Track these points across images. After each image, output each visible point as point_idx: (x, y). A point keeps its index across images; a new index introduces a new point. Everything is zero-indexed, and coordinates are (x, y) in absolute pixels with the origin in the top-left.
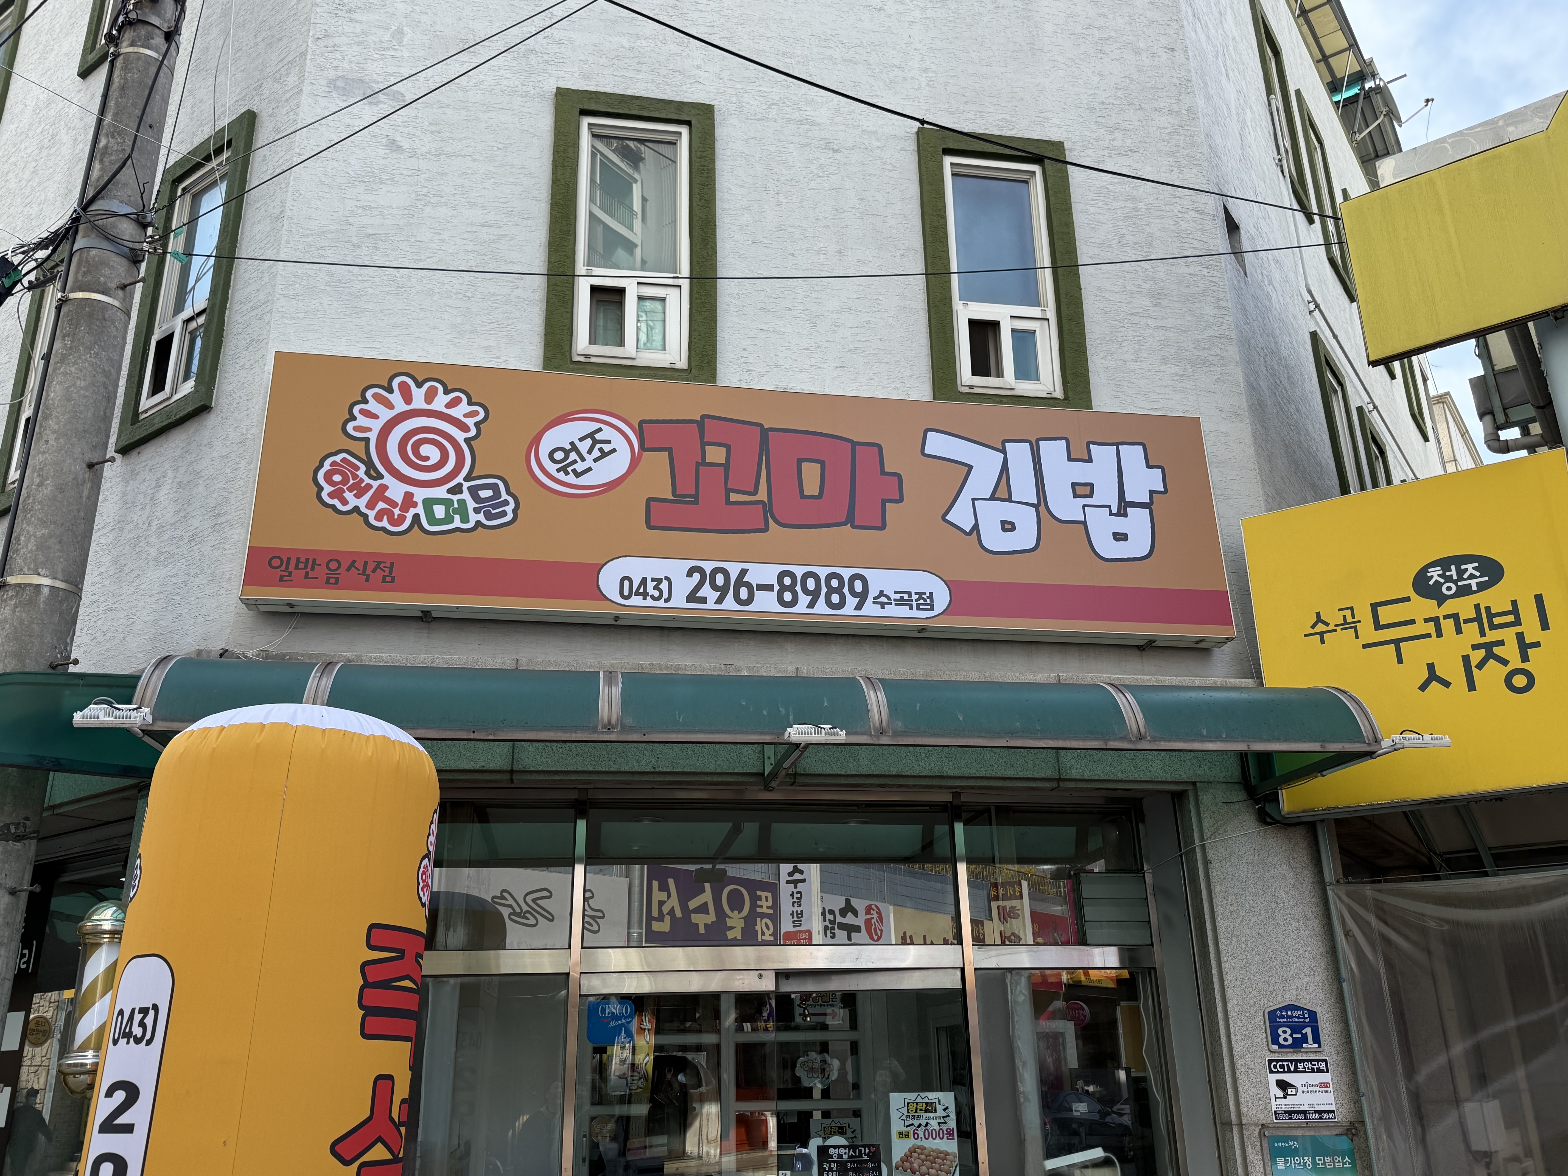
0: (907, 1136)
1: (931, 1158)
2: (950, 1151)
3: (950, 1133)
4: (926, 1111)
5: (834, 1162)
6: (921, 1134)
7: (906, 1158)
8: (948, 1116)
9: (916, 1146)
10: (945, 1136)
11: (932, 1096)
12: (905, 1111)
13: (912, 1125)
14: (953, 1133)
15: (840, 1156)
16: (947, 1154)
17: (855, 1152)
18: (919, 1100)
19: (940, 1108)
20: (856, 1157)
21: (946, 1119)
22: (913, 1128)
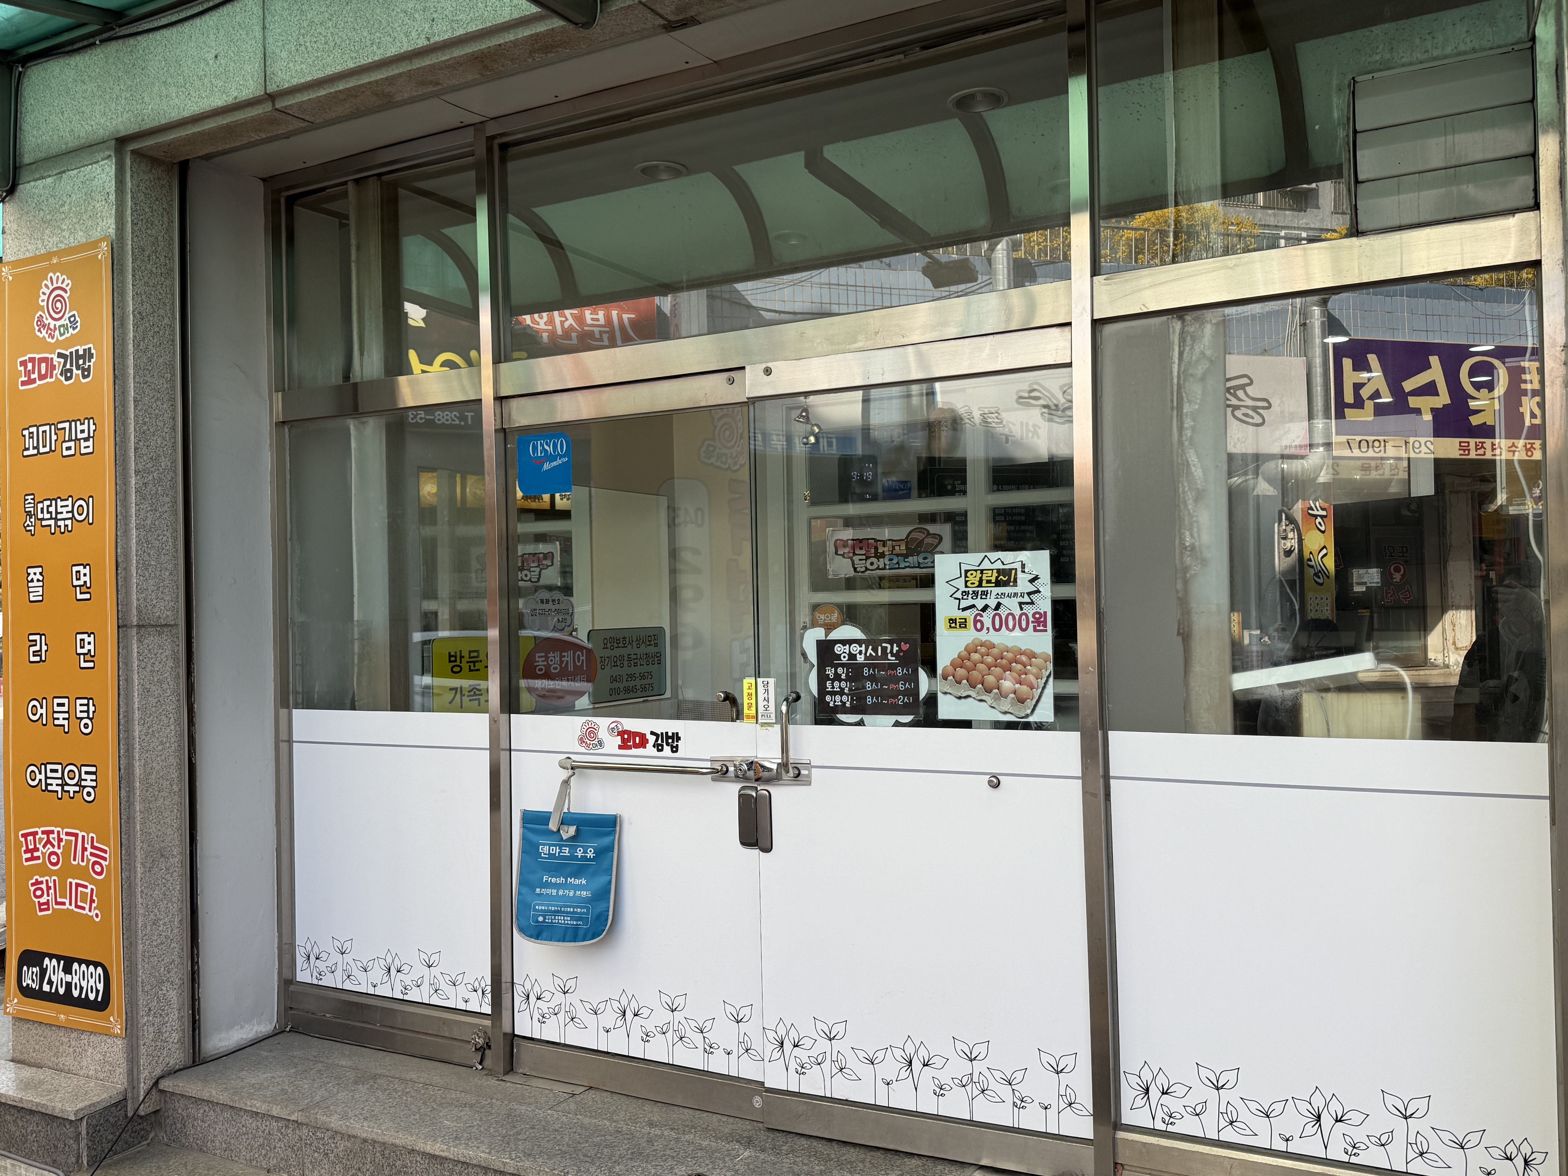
0: (964, 624)
1: (1004, 662)
2: (1037, 650)
3: (1039, 621)
4: (998, 584)
5: (843, 665)
6: (987, 622)
7: (960, 662)
8: (1038, 591)
9: (977, 642)
10: (1031, 625)
11: (1011, 558)
12: (960, 584)
13: (973, 606)
14: (1045, 621)
15: (852, 656)
16: (1032, 655)
17: (875, 650)
18: (986, 565)
19: (1023, 579)
20: (877, 658)
21: (1033, 597)
22: (974, 611)
